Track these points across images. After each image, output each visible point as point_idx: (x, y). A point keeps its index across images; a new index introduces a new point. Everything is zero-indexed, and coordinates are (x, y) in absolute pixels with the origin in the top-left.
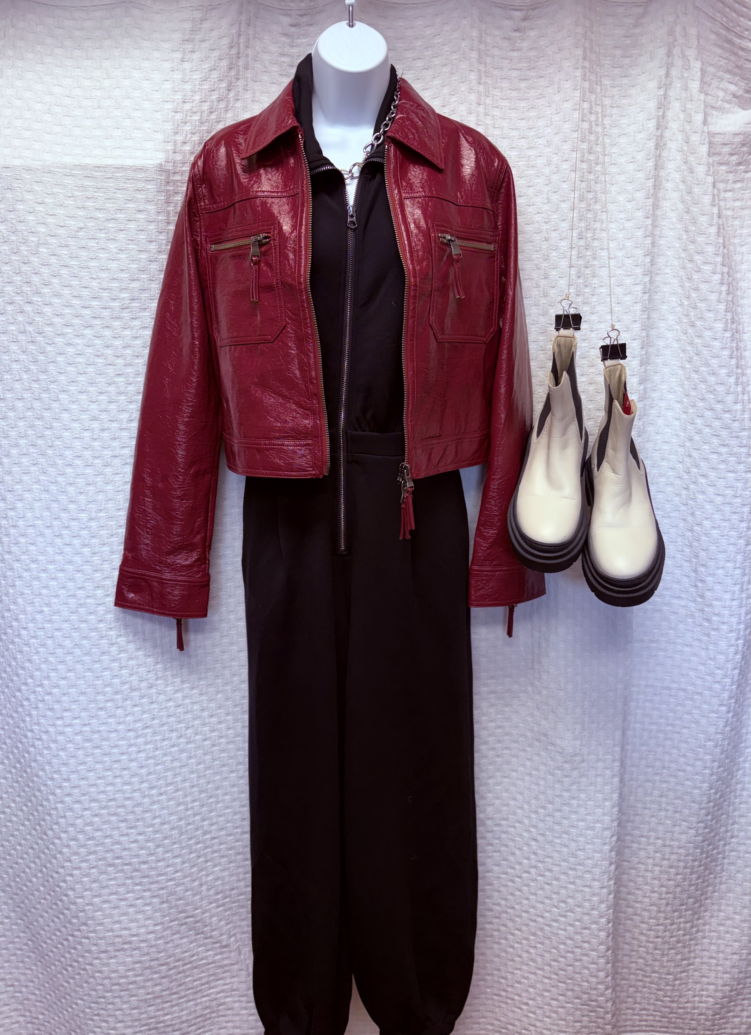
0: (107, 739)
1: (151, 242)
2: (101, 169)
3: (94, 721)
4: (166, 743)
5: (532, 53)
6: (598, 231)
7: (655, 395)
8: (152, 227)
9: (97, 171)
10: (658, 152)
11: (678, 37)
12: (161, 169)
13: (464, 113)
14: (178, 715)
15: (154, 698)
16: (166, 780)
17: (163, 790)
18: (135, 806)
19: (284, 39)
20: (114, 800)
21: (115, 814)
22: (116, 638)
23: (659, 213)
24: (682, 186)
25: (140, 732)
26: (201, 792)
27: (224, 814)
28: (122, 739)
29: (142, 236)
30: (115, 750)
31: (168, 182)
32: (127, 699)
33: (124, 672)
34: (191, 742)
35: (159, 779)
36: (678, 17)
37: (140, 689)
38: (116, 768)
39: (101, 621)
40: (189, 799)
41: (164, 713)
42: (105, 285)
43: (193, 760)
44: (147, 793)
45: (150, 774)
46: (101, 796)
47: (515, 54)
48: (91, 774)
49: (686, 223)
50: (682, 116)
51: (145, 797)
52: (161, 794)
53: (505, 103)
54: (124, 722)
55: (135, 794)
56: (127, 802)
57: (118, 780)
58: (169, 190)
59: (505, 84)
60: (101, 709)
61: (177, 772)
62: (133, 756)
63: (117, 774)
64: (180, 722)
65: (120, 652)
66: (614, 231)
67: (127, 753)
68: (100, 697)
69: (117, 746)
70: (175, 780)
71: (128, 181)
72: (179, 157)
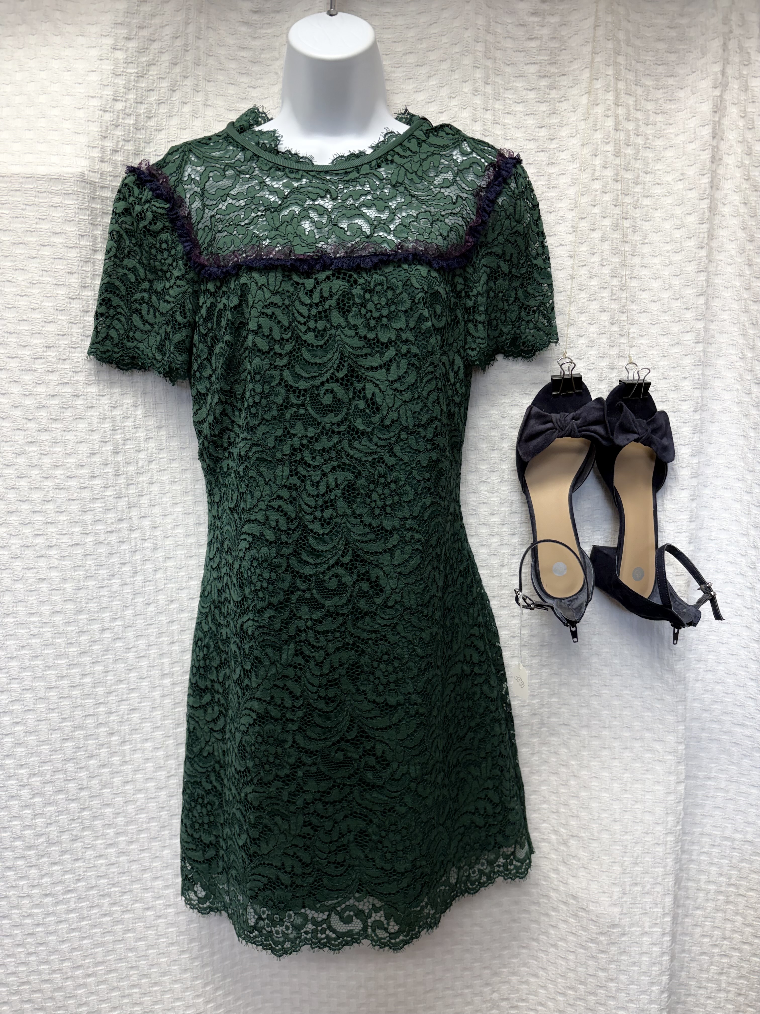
0: (18, 907)
1: (72, 273)
2: (6, 179)
4: (95, 911)
5: (555, 44)
6: (637, 268)
7: (709, 471)
8: (73, 254)
10: (714, 166)
11: (734, 27)
12: (83, 180)
15: (80, 854)
16: (95, 958)
17: (90, 971)
18: (54, 991)
19: (244, 29)
20: (28, 983)
21: (29, 1001)
22: (28, 779)
23: (714, 244)
24: (742, 210)
25: (61, 898)
28: (37, 906)
29: (60, 266)
30: (28, 921)
31: (94, 198)
32: (43, 856)
33: (39, 821)
35: (86, 956)
37: (60, 843)
38: (30, 943)
39: (8, 756)
41: (92, 873)
42: (11, 328)
44: (70, 974)
45: (74, 950)
46: (10, 979)
47: (533, 44)
49: (749, 255)
50: (741, 123)
51: (67, 979)
52: (89, 976)
53: (520, 108)
54: (39, 885)
55: (55, 976)
56: (45, 986)
57: (33, 958)
58: (96, 209)
59: (519, 84)
60: (9, 868)
62: (52, 928)
63: (31, 951)
65: (34, 796)
66: (659, 267)
67: (43, 924)
68: (8, 854)
69: (30, 915)
71: (40, 195)
72: (107, 168)
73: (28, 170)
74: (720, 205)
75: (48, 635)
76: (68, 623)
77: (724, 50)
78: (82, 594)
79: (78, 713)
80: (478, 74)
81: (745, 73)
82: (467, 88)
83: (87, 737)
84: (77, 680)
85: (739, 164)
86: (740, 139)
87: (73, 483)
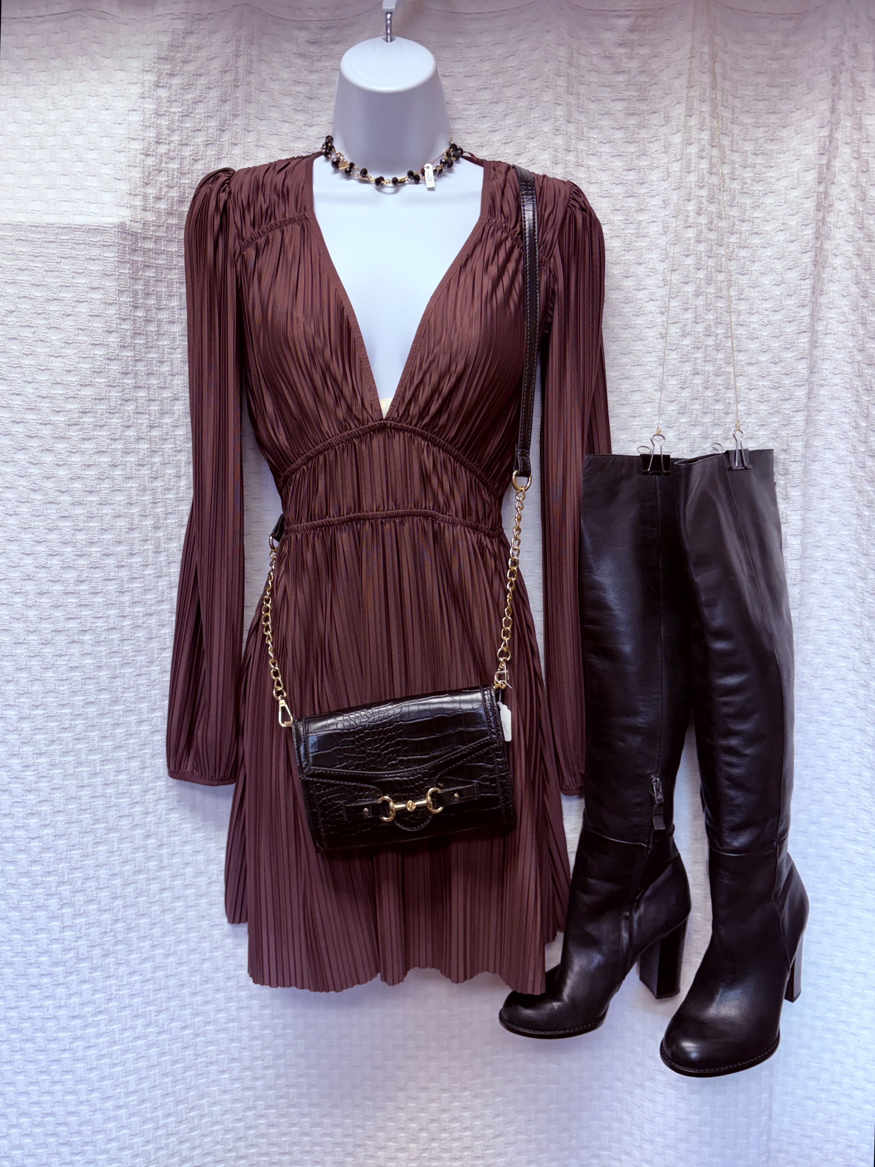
0: (42, 1030)
1: (110, 332)
2: (39, 229)
3: (23, 1003)
4: (127, 1034)
5: (644, 79)
7: (818, 554)
8: (112, 311)
9: (34, 232)
10: (820, 215)
11: (846, 58)
12: (122, 229)
13: (548, 164)
14: (146, 994)
15: (112, 970)
16: (126, 1087)
17: (121, 1102)
18: (81, 1124)
19: (300, 62)
20: (52, 1114)
21: (54, 1134)
22: (56, 887)
23: (823, 300)
24: (856, 262)
25: (90, 1020)
26: (178, 1102)
27: (211, 1133)
28: (64, 1029)
29: (98, 324)
30: (53, 1046)
31: (135, 250)
32: (71, 973)
33: (68, 934)
34: (164, 1031)
35: (117, 1085)
36: (845, 32)
37: (90, 958)
38: (55, 1070)
39: (35, 862)
40: (160, 1113)
41: (126, 992)
42: (44, 392)
43: (166, 1058)
44: (98, 1106)
45: (103, 1078)
46: (34, 1109)
47: (621, 78)
48: (21, 1077)
49: (862, 313)
50: (854, 165)
51: (95, 1111)
52: (120, 1107)
53: (605, 149)
54: (66, 1006)
55: (82, 1107)
56: (71, 1119)
57: (58, 1087)
58: (138, 262)
59: (605, 123)
60: (34, 986)
61: (143, 1076)
62: (80, 1054)
63: (56, 1079)
64: (148, 1004)
65: (63, 906)
67: (70, 1050)
68: (33, 970)
69: (55, 1039)
70: (141, 1086)
71: (76, 246)
72: (151, 217)
73: (64, 220)
74: (831, 257)
75: (80, 728)
76: (102, 715)
77: (834, 85)
78: (118, 682)
79: (112, 813)
80: (560, 112)
81: (858, 109)
82: (547, 128)
83: (121, 840)
84: (112, 777)
85: (853, 211)
86: (854, 183)
87: (110, 561)
